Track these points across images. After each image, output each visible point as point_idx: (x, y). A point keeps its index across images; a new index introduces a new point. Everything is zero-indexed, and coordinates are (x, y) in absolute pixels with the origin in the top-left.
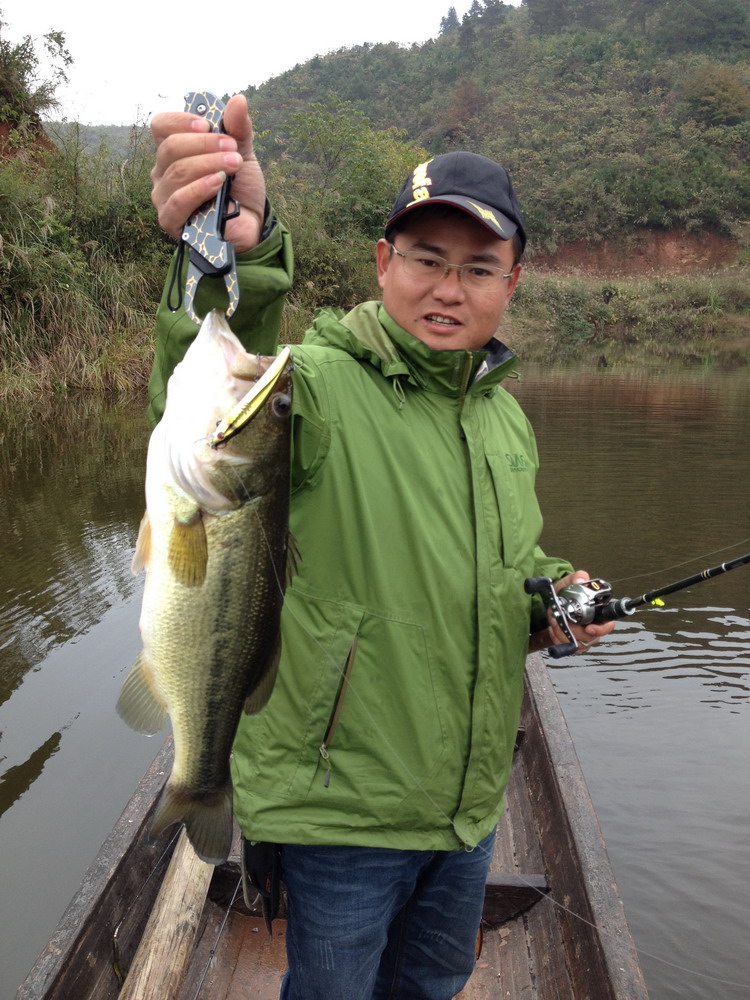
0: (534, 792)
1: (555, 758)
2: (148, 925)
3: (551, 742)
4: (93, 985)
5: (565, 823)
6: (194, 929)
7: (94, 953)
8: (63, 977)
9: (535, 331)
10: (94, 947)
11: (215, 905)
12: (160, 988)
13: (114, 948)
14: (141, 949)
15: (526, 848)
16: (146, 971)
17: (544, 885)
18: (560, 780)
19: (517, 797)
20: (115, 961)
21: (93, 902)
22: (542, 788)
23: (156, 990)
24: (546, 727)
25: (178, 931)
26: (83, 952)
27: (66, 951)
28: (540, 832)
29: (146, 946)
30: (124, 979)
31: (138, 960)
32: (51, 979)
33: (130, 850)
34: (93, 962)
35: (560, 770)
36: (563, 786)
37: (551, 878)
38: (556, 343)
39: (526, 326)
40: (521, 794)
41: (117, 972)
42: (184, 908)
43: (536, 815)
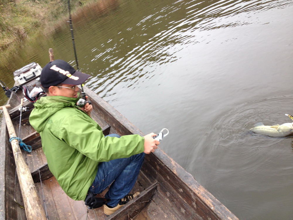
0: (98, 112)
1: (97, 102)
2: (22, 194)
3: (95, 100)
4: (17, 212)
5: (106, 112)
6: (34, 187)
7: (12, 206)
8: (7, 214)
9: (56, 4)
10: (11, 206)
11: (38, 183)
12: (34, 201)
13: (17, 204)
14: (24, 199)
15: (102, 124)
16: (28, 202)
17: (109, 126)
18: (100, 105)
19: (95, 116)
20: (19, 206)
21: (4, 198)
22: (98, 110)
23: (33, 202)
24: (92, 98)
25: (31, 190)
26: (9, 207)
27: (4, 209)
28: (102, 118)
29: (25, 198)
30: (24, 208)
31: (24, 201)
32: (4, 215)
33: (6, 184)
34: (13, 208)
35: (99, 103)
36: (101, 105)
37: (109, 124)
38: (64, 5)
39: (52, 4)
40: (96, 115)
41: (22, 207)
42: (29, 185)
43: (101, 116)
